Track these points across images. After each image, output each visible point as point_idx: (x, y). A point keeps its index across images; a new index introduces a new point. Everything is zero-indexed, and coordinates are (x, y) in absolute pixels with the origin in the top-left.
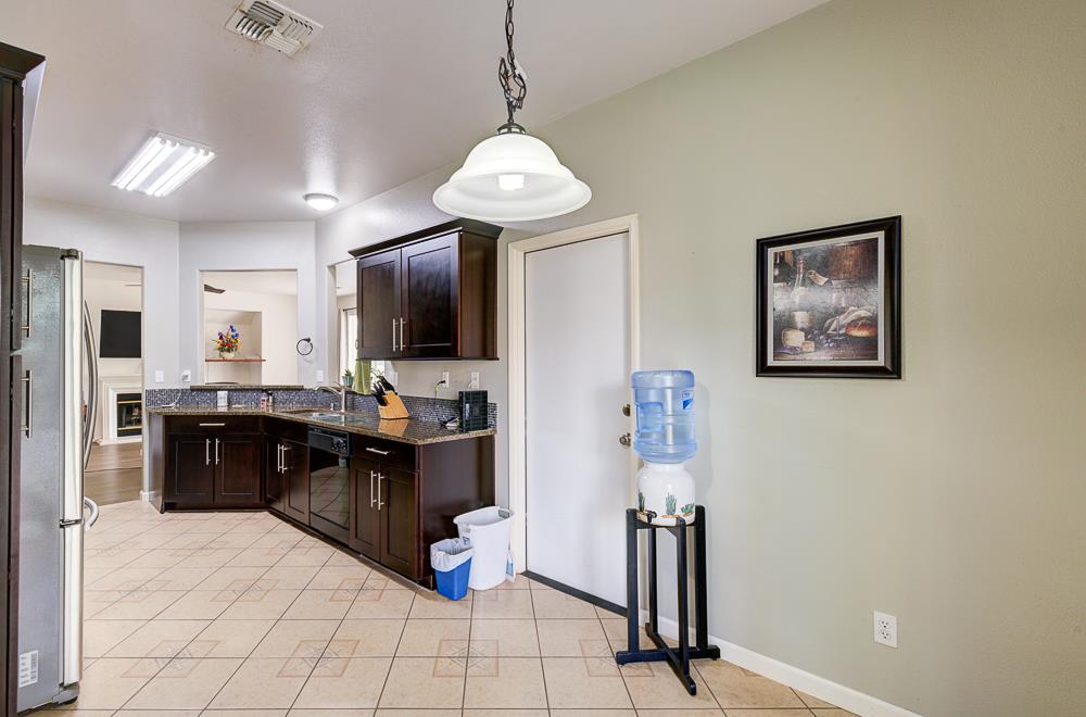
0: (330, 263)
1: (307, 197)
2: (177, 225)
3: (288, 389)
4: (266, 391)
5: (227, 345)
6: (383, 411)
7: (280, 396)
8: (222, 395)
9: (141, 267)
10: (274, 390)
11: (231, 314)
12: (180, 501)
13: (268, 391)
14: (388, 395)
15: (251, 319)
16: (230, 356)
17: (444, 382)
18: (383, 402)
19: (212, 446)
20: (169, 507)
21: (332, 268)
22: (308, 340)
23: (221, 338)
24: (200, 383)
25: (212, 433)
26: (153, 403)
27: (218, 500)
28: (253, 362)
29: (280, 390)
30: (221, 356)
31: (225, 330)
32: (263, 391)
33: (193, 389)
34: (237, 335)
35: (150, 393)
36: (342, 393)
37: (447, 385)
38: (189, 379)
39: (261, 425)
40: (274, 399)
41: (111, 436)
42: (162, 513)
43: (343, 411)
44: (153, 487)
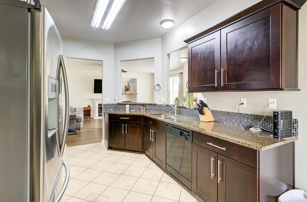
0: (168, 53)
1: (162, 22)
2: (113, 45)
3: (151, 105)
4: (143, 105)
5: (127, 89)
6: (202, 118)
7: (148, 107)
8: (128, 106)
9: (102, 61)
10: (145, 105)
11: (128, 80)
12: (114, 146)
13: (144, 105)
14: (205, 110)
15: (134, 81)
16: (128, 92)
17: (242, 104)
18: (202, 113)
19: (125, 126)
20: (110, 148)
21: (169, 55)
22: (159, 85)
23: (125, 87)
24: (120, 102)
25: (124, 122)
26: (106, 109)
27: (127, 148)
28: (134, 95)
29: (147, 105)
30: (125, 93)
31: (126, 85)
32: (142, 105)
33: (118, 104)
34: (130, 86)
35: (105, 105)
36: (176, 107)
37: (245, 105)
38: (117, 100)
39: (142, 119)
40: (145, 108)
41: (97, 116)
42: (108, 150)
43: (176, 115)
44: (105, 139)
